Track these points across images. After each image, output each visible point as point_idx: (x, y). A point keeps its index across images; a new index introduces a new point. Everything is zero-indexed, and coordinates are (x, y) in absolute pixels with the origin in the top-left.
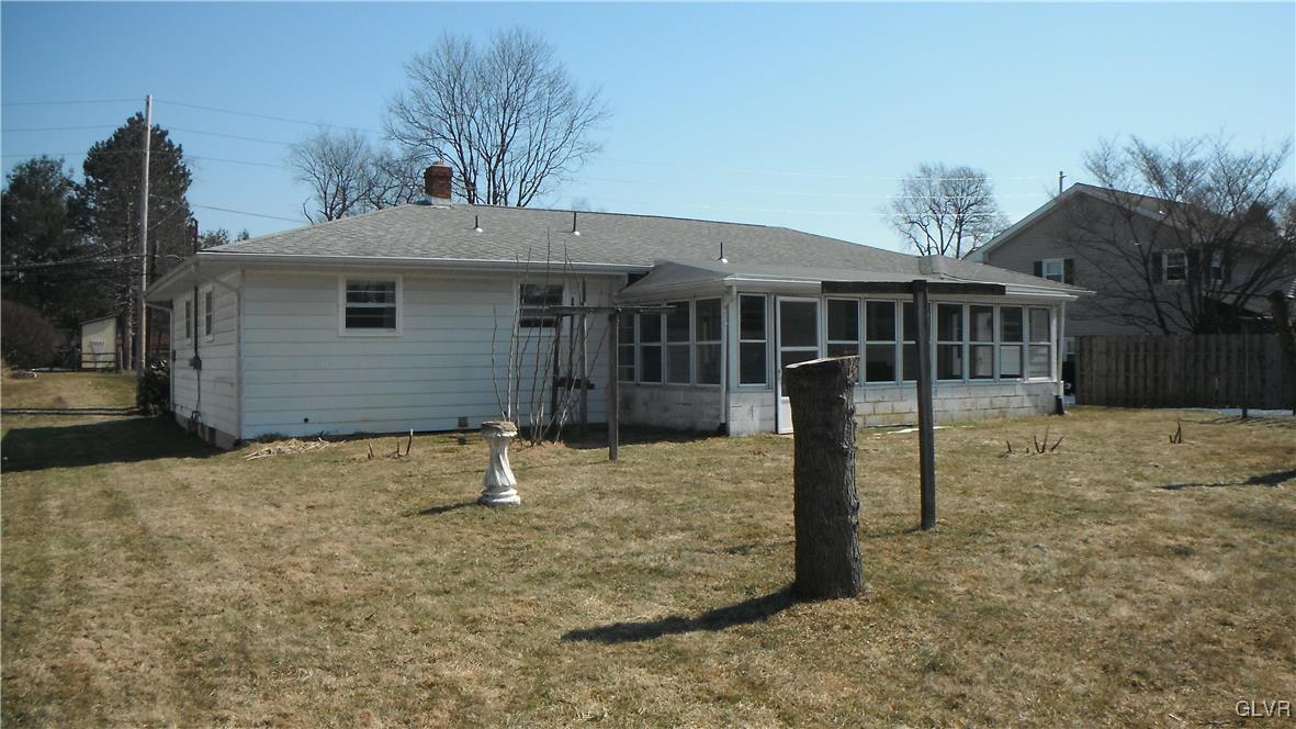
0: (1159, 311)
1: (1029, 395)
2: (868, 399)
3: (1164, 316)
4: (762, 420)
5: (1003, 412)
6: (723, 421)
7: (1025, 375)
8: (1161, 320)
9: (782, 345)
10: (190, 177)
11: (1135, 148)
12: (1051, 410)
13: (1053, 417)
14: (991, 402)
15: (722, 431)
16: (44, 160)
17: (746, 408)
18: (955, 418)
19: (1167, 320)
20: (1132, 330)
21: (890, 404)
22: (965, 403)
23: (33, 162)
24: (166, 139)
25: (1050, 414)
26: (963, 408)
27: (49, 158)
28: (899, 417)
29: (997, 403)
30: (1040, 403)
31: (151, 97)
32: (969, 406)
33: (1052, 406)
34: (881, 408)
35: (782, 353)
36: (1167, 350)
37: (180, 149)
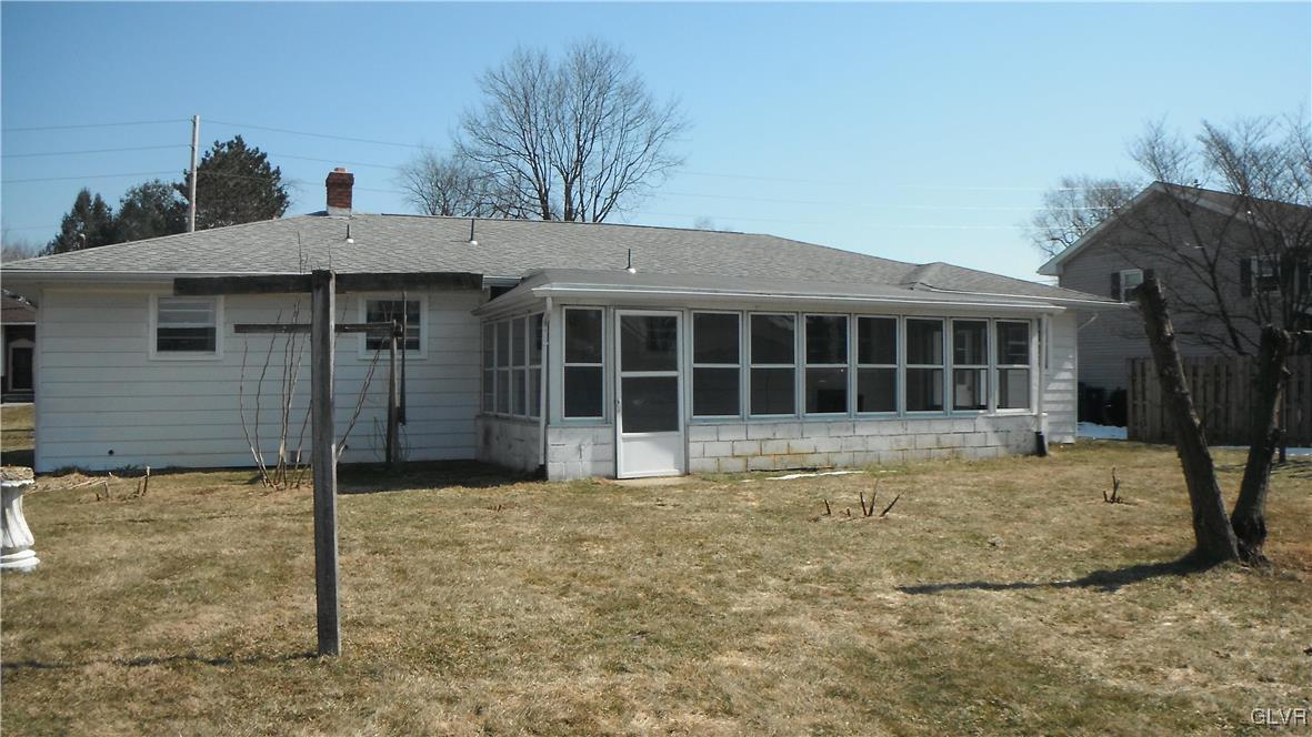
0: (1231, 330)
1: (996, 432)
2: (751, 436)
3: (1238, 336)
4: (595, 461)
5: (955, 453)
6: (542, 463)
7: (991, 406)
8: (1235, 340)
9: (623, 370)
10: (288, 199)
11: (1207, 136)
12: (1029, 450)
13: (1030, 458)
14: (938, 441)
15: (540, 474)
16: (157, 185)
17: (572, 445)
18: (882, 460)
19: (1242, 340)
20: (1205, 351)
21: (785, 443)
22: (900, 441)
23: (146, 187)
24: (265, 160)
25: (1027, 455)
26: (895, 447)
27: (161, 183)
28: (798, 459)
29: (946, 441)
30: (1012, 442)
31: (198, 117)
32: (904, 445)
33: (1031, 445)
34: (770, 447)
35: (623, 379)
36: (1228, 374)
37: (277, 172)
